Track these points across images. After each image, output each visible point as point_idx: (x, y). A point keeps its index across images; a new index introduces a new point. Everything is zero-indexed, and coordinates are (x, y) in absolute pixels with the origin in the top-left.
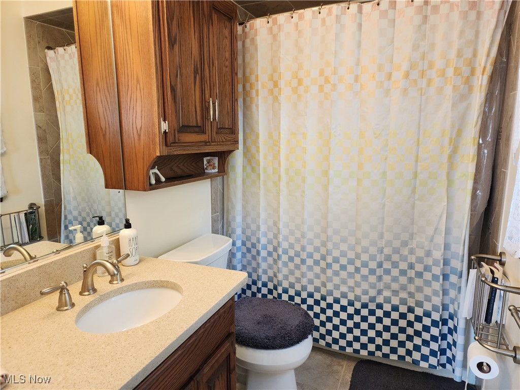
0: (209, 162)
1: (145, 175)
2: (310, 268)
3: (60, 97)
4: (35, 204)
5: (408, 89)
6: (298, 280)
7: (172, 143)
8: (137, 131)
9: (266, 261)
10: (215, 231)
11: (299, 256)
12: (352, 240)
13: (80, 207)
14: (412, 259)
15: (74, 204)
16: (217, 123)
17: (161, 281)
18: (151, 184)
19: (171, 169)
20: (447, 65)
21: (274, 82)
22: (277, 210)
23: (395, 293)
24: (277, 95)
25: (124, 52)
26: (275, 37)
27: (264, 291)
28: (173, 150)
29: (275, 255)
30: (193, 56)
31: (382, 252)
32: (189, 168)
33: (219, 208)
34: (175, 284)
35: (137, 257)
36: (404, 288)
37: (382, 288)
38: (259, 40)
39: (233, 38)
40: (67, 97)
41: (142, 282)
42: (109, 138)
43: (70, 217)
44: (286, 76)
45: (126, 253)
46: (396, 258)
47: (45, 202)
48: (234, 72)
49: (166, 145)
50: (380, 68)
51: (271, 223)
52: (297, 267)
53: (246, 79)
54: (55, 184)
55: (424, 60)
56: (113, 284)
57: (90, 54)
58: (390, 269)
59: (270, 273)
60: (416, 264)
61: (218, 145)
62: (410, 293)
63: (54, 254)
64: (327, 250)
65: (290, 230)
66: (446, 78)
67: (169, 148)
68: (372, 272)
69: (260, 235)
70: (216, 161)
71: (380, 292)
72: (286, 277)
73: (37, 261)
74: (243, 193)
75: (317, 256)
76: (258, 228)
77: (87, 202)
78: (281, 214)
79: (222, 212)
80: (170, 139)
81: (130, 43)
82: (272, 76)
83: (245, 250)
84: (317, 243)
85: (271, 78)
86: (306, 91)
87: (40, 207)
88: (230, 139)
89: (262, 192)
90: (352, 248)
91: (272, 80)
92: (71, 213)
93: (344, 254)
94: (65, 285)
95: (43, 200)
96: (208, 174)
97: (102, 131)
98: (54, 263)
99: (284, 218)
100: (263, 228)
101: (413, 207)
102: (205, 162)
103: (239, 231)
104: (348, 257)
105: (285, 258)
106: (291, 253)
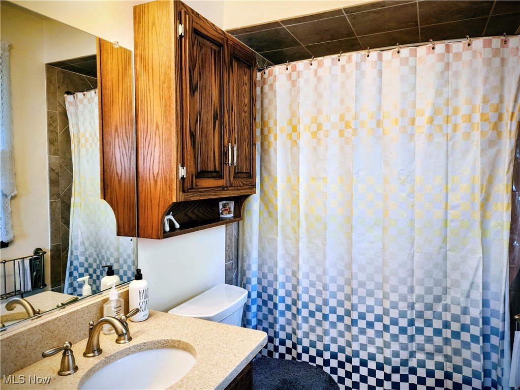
0: (224, 206)
1: (160, 221)
2: (333, 325)
3: (75, 140)
4: (40, 249)
5: (433, 134)
6: (320, 338)
7: (189, 189)
8: (154, 177)
9: (284, 316)
10: (228, 282)
11: (321, 311)
12: (379, 294)
13: (87, 253)
14: (447, 317)
15: (81, 249)
16: (235, 167)
17: (172, 341)
18: (165, 232)
19: (186, 215)
20: (473, 111)
21: (293, 126)
22: (296, 259)
23: (430, 356)
24: (296, 139)
25: (146, 98)
26: (294, 83)
27: (282, 349)
28: (190, 196)
29: (294, 309)
30: (213, 102)
31: (413, 308)
32: (203, 212)
33: (233, 256)
34: (187, 345)
35: (147, 312)
36: (439, 350)
37: (414, 350)
38: (277, 86)
39: (252, 84)
40: (83, 141)
41: (151, 342)
42: (125, 183)
43: (76, 263)
44: (305, 121)
45: (136, 308)
46: (428, 315)
47: (52, 246)
48: (252, 117)
49: (184, 191)
50: (403, 113)
51: (289, 274)
52: (319, 323)
53: (263, 124)
54: (63, 228)
55: (448, 105)
56: (120, 343)
57: (111, 101)
58: (423, 328)
59: (289, 329)
60: (452, 322)
61: (235, 189)
62: (446, 356)
63: (59, 309)
64: (352, 305)
65: (310, 281)
66: (473, 124)
67: (186, 194)
68: (403, 330)
69: (278, 286)
70: (232, 205)
71: (412, 354)
72: (306, 335)
73: (41, 317)
74: (259, 240)
75: (341, 311)
76: (276, 278)
77: (94, 248)
78: (301, 263)
79: (236, 260)
80: (188, 184)
81: (151, 90)
82: (291, 120)
83: (260, 303)
84: (341, 296)
85: (290, 122)
86: (326, 136)
87: (46, 253)
88: (247, 183)
89: (279, 239)
90: (379, 303)
91: (291, 124)
92: (77, 259)
93: (370, 309)
94: (69, 345)
95: (50, 245)
96: (223, 219)
97: (118, 176)
98: (59, 319)
99: (304, 268)
100: (281, 278)
101: (445, 258)
102: (221, 207)
103: (254, 281)
104: (375, 313)
105: (305, 313)
106: (312, 307)
